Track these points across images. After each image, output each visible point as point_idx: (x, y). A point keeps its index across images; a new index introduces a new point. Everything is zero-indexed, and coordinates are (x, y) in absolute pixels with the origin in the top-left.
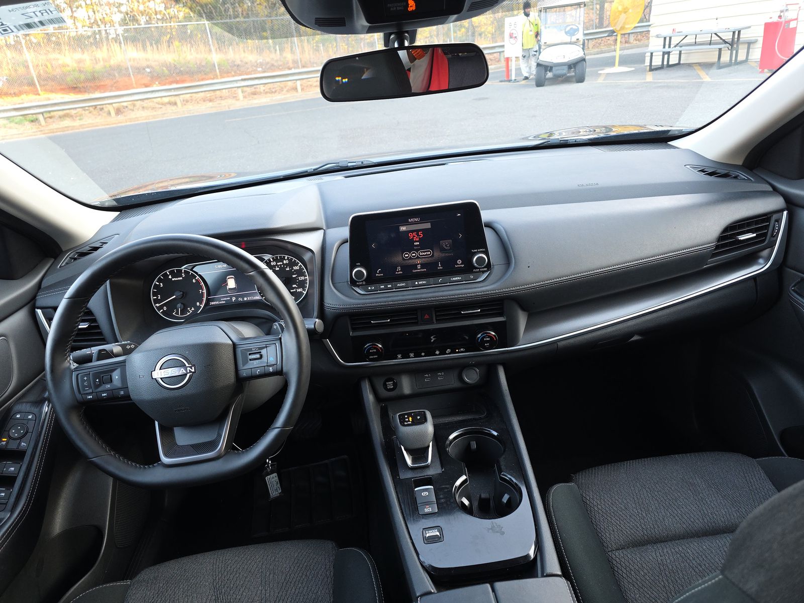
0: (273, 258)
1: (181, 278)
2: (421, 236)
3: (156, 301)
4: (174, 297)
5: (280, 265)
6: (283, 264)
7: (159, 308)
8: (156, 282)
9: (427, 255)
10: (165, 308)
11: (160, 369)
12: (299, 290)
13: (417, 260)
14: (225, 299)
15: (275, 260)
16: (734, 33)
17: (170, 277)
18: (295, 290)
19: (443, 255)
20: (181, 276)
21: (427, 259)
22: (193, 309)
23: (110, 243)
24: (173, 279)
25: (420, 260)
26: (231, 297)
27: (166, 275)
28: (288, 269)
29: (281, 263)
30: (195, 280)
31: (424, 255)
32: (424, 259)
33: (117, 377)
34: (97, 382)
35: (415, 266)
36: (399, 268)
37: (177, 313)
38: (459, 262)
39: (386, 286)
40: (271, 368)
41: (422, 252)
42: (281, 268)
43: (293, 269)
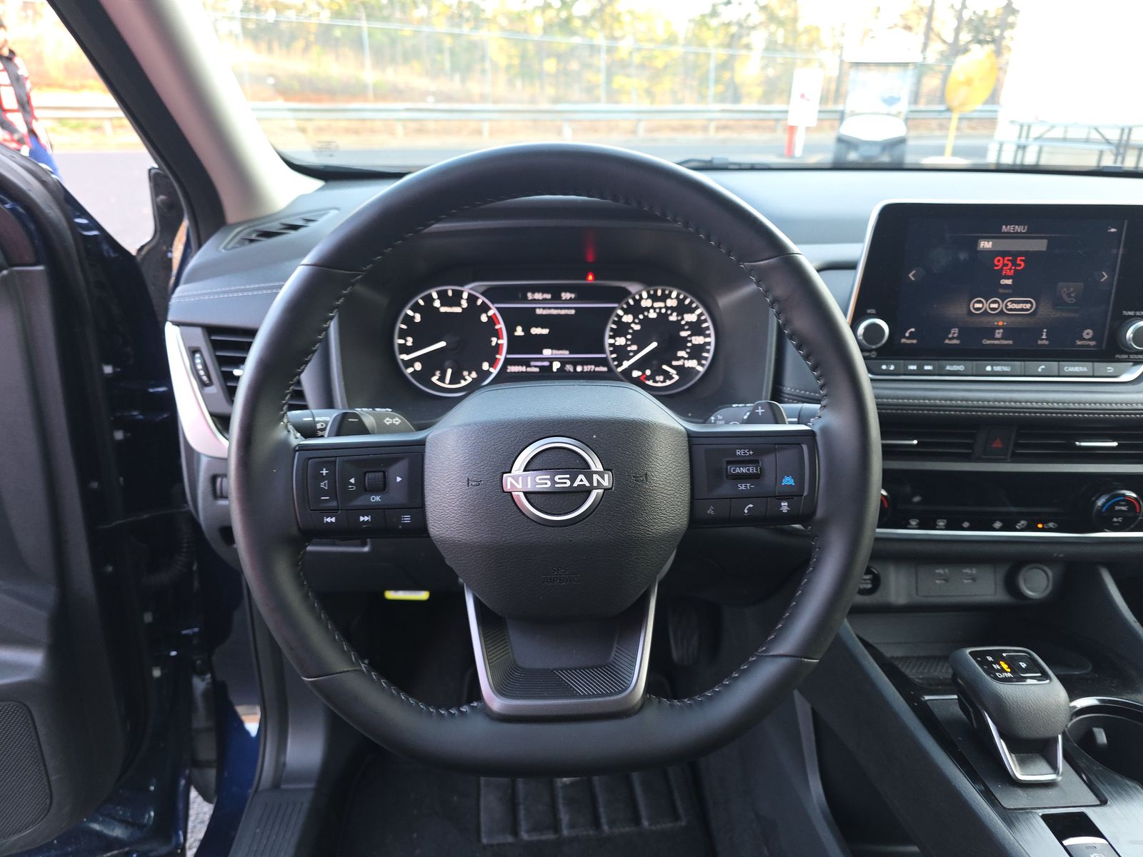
0: (648, 293)
1: (459, 310)
2: (1020, 265)
3: (403, 349)
4: (442, 344)
5: (660, 308)
6: (667, 308)
7: (408, 364)
8: (408, 310)
9: (1022, 310)
10: (418, 366)
11: (525, 470)
12: (691, 363)
13: (997, 319)
14: (539, 364)
15: (654, 298)
16: (1123, 130)
17: (437, 304)
18: (680, 363)
19: (1058, 314)
20: (459, 305)
21: (1020, 319)
22: (474, 375)
23: (322, 221)
24: (443, 309)
25: (1005, 318)
26: (551, 361)
27: (429, 299)
28: (673, 318)
29: (662, 305)
30: (487, 316)
31: (1015, 310)
32: (1012, 319)
33: (399, 479)
34: (351, 484)
35: (990, 332)
36: (955, 332)
37: (442, 379)
38: (1088, 333)
39: (920, 367)
40: (784, 504)
41: (1013, 302)
42: (660, 314)
43: (683, 319)
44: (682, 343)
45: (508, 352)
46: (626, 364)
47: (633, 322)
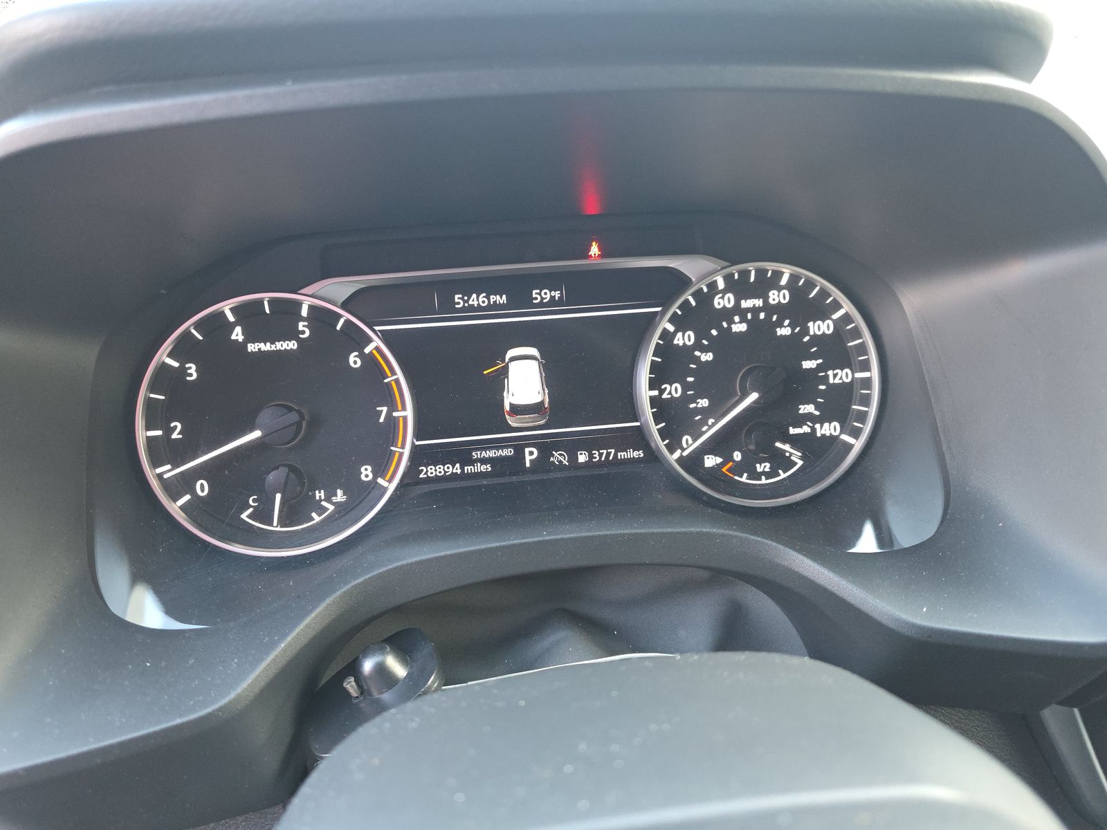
0: (728, 278)
1: (292, 345)
3: (163, 451)
4: (257, 434)
5: (755, 311)
6: (767, 308)
7: (175, 488)
8: (164, 356)
10: (202, 488)
12: (828, 429)
14: (491, 454)
15: (740, 287)
17: (238, 334)
18: (806, 429)
20: (293, 334)
22: (340, 496)
24: (252, 347)
26: (519, 446)
27: (216, 326)
28: (784, 331)
29: (759, 303)
30: (362, 356)
37: (263, 514)
42: (754, 324)
43: (805, 331)
44: (805, 386)
45: (418, 435)
46: (690, 444)
47: (698, 346)
